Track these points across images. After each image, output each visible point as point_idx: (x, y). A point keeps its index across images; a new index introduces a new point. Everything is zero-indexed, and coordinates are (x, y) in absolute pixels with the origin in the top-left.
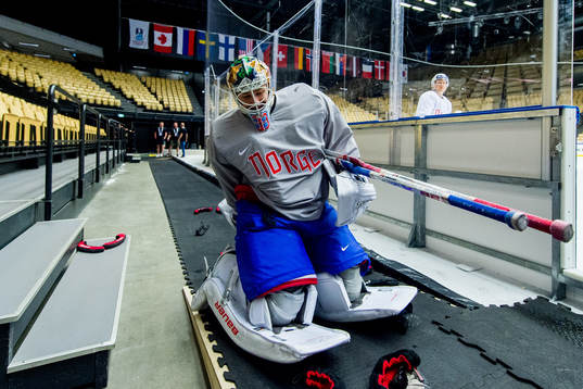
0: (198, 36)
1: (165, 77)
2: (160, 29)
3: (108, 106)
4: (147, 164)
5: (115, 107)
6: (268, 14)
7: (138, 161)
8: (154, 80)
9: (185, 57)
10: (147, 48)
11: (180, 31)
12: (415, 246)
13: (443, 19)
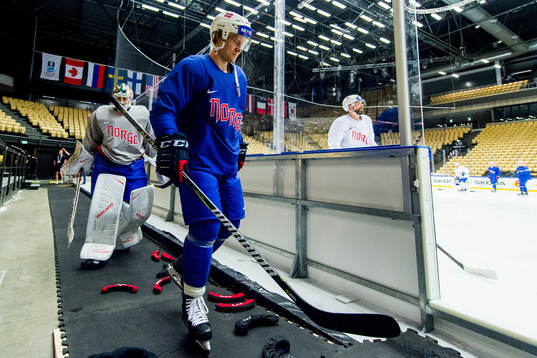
0: (107, 71)
1: (73, 107)
2: (71, 63)
3: (13, 133)
4: (46, 190)
5: (19, 134)
6: (174, 55)
7: (36, 188)
8: (61, 109)
9: (94, 89)
10: (57, 79)
11: (91, 66)
12: (298, 277)
13: (325, 67)
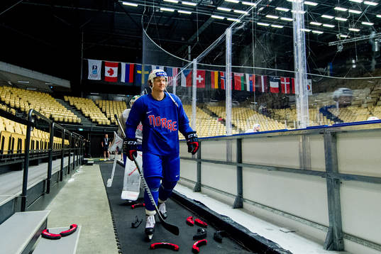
0: (136, 68)
1: (112, 100)
2: (109, 65)
3: (73, 123)
4: (98, 166)
5: (77, 123)
6: (189, 47)
7: (91, 164)
8: (104, 102)
9: (127, 84)
10: (100, 79)
11: (123, 65)
12: (334, 249)
